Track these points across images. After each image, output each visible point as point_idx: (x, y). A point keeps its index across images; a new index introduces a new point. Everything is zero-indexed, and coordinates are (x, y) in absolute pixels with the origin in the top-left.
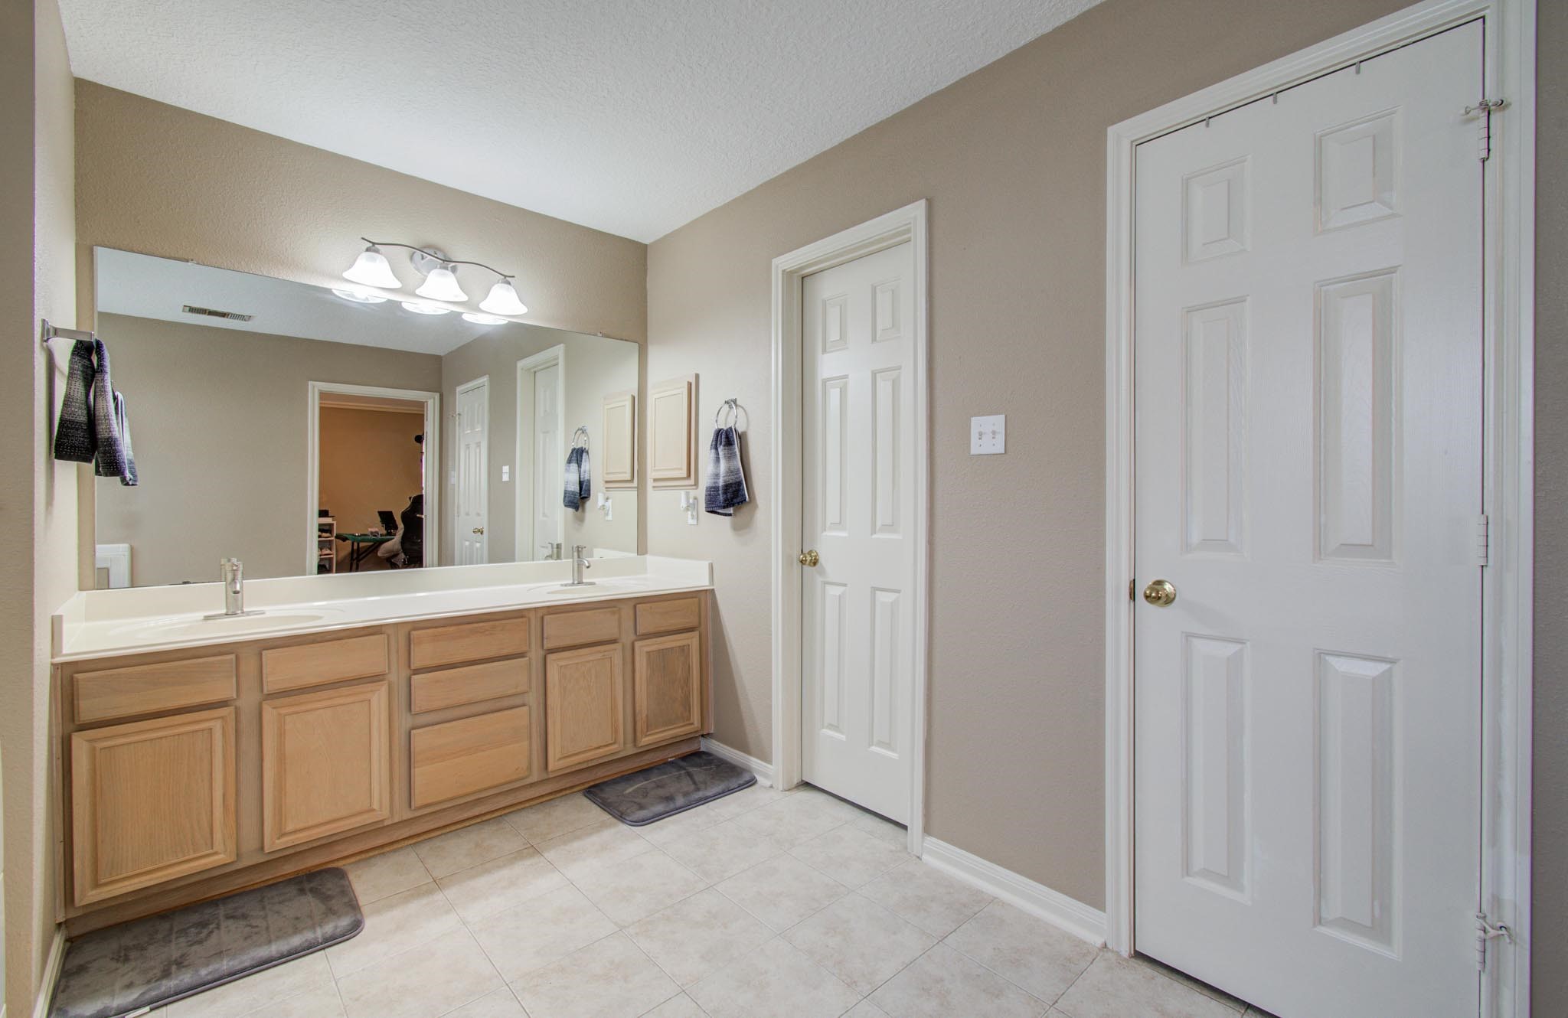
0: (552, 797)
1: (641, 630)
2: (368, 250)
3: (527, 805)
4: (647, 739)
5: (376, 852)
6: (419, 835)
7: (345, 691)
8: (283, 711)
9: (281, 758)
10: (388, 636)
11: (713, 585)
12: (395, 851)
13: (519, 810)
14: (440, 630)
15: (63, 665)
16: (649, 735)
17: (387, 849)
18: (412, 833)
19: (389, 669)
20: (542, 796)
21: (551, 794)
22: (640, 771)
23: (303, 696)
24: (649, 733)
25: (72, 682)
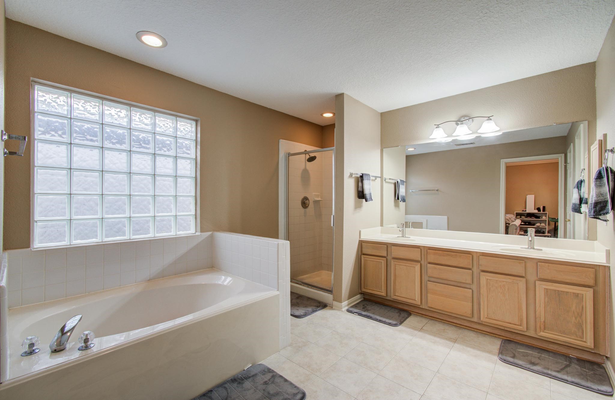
0: (488, 334)
1: (541, 276)
2: (436, 128)
3: (476, 330)
4: (543, 333)
5: (420, 315)
6: (434, 317)
7: (409, 262)
8: (396, 263)
9: (395, 275)
10: (421, 250)
11: (609, 263)
12: (425, 318)
13: (471, 330)
14: (436, 251)
15: (361, 241)
16: (545, 332)
17: (424, 316)
18: (432, 316)
19: (421, 260)
20: (484, 331)
21: (488, 332)
22: (541, 349)
23: (401, 261)
24: (545, 331)
25: (361, 244)
